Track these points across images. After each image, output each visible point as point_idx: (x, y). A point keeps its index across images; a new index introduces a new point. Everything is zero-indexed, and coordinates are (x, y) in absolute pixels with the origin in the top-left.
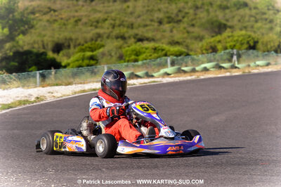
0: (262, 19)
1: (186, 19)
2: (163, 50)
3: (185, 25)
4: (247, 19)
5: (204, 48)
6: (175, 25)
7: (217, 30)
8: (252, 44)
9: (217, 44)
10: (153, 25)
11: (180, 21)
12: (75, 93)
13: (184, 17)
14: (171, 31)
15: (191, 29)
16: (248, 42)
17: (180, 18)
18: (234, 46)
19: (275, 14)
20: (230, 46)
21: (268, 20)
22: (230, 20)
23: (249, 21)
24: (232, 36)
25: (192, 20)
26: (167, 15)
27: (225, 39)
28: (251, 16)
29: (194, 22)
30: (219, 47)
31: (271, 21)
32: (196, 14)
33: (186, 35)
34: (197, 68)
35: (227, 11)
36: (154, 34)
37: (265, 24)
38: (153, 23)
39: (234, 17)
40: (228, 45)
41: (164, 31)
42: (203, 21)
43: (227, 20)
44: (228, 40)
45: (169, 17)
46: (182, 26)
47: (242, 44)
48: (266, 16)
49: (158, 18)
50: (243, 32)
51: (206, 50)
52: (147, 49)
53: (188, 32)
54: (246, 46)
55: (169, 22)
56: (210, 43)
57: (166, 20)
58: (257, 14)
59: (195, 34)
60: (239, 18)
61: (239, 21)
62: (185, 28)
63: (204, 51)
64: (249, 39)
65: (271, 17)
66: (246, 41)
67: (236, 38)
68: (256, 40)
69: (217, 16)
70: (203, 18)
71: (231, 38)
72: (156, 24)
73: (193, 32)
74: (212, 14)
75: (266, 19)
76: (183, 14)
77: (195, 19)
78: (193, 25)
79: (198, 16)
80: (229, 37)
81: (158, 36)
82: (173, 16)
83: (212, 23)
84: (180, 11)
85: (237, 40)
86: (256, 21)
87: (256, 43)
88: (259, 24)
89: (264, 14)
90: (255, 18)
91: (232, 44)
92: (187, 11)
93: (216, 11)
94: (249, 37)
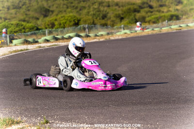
0: (71, 6)
1: (24, 7)
2: (22, 25)
3: (24, 10)
4: (61, 6)
5: (47, 24)
6: (18, 10)
7: (44, 13)
8: (76, 22)
9: (54, 22)
10: (4, 10)
11: (21, 7)
12: (11, 52)
13: (23, 5)
14: (16, 14)
15: (28, 13)
16: (74, 21)
17: (21, 5)
18: (66, 23)
19: (79, 3)
20: (63, 23)
21: (75, 7)
22: (51, 7)
23: (63, 8)
24: (64, 16)
25: (28, 7)
26: (13, 4)
27: (60, 18)
28: (64, 4)
29: (29, 8)
30: (56, 23)
31: (77, 8)
32: (30, 3)
33: (25, 16)
34: (65, 36)
35: (49, 2)
36: (6, 15)
37: (73, 9)
38: (4, 9)
39: (53, 5)
40: (62, 22)
41: (11, 14)
42: (36, 7)
43: (50, 7)
44: (62, 19)
45: (13, 5)
46: (22, 11)
47: (70, 21)
48: (73, 5)
49: (7, 6)
50: (71, 14)
51: (48, 25)
52: (12, 24)
53: (26, 14)
54: (73, 23)
55: (14, 8)
56: (51, 21)
57: (12, 7)
58: (68, 3)
59: (31, 16)
60: (57, 5)
61: (57, 7)
62: (24, 12)
63: (47, 26)
64: (75, 18)
65: (76, 5)
66: (72, 20)
67: (66, 18)
68: (79, 19)
69: (43, 5)
70: (35, 6)
71: (63, 18)
72: (6, 10)
73: (29, 15)
74: (40, 3)
75: (73, 6)
76: (22, 3)
77: (30, 6)
78: (29, 10)
79: (31, 5)
80: (62, 17)
81: (8, 17)
82: (16, 5)
83: (41, 9)
84: (20, 1)
85: (67, 19)
86: (67, 8)
87: (79, 21)
88: (69, 10)
89: (72, 3)
90: (67, 5)
91: (64, 21)
92: (24, 1)
93: (42, 1)
94: (75, 17)
